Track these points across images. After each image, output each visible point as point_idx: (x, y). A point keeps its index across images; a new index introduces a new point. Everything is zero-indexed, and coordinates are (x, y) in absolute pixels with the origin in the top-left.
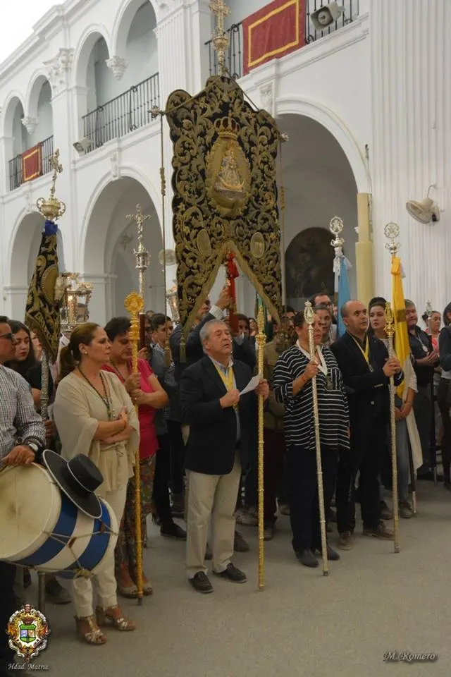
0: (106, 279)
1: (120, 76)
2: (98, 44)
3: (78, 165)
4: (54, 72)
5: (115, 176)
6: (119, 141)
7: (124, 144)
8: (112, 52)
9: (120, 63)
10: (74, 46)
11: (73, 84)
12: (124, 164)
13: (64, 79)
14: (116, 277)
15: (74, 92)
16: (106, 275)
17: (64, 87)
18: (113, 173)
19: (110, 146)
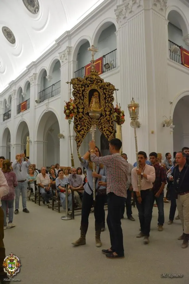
0: (44, 142)
1: (50, 81)
2: (44, 72)
3: (36, 107)
4: (31, 79)
5: (47, 111)
6: (49, 100)
7: (50, 101)
8: (48, 74)
9: (50, 77)
10: (37, 72)
11: (37, 83)
12: (50, 107)
13: (34, 82)
14: (47, 142)
15: (37, 85)
16: (44, 141)
17: (34, 84)
18: (46, 110)
19: (46, 101)
